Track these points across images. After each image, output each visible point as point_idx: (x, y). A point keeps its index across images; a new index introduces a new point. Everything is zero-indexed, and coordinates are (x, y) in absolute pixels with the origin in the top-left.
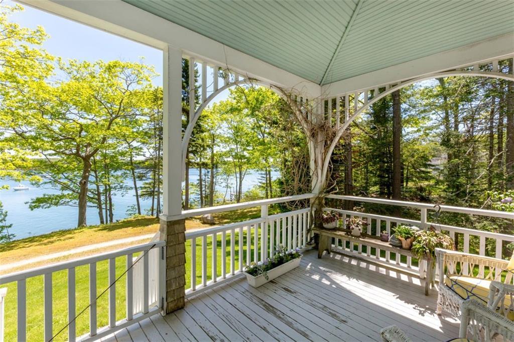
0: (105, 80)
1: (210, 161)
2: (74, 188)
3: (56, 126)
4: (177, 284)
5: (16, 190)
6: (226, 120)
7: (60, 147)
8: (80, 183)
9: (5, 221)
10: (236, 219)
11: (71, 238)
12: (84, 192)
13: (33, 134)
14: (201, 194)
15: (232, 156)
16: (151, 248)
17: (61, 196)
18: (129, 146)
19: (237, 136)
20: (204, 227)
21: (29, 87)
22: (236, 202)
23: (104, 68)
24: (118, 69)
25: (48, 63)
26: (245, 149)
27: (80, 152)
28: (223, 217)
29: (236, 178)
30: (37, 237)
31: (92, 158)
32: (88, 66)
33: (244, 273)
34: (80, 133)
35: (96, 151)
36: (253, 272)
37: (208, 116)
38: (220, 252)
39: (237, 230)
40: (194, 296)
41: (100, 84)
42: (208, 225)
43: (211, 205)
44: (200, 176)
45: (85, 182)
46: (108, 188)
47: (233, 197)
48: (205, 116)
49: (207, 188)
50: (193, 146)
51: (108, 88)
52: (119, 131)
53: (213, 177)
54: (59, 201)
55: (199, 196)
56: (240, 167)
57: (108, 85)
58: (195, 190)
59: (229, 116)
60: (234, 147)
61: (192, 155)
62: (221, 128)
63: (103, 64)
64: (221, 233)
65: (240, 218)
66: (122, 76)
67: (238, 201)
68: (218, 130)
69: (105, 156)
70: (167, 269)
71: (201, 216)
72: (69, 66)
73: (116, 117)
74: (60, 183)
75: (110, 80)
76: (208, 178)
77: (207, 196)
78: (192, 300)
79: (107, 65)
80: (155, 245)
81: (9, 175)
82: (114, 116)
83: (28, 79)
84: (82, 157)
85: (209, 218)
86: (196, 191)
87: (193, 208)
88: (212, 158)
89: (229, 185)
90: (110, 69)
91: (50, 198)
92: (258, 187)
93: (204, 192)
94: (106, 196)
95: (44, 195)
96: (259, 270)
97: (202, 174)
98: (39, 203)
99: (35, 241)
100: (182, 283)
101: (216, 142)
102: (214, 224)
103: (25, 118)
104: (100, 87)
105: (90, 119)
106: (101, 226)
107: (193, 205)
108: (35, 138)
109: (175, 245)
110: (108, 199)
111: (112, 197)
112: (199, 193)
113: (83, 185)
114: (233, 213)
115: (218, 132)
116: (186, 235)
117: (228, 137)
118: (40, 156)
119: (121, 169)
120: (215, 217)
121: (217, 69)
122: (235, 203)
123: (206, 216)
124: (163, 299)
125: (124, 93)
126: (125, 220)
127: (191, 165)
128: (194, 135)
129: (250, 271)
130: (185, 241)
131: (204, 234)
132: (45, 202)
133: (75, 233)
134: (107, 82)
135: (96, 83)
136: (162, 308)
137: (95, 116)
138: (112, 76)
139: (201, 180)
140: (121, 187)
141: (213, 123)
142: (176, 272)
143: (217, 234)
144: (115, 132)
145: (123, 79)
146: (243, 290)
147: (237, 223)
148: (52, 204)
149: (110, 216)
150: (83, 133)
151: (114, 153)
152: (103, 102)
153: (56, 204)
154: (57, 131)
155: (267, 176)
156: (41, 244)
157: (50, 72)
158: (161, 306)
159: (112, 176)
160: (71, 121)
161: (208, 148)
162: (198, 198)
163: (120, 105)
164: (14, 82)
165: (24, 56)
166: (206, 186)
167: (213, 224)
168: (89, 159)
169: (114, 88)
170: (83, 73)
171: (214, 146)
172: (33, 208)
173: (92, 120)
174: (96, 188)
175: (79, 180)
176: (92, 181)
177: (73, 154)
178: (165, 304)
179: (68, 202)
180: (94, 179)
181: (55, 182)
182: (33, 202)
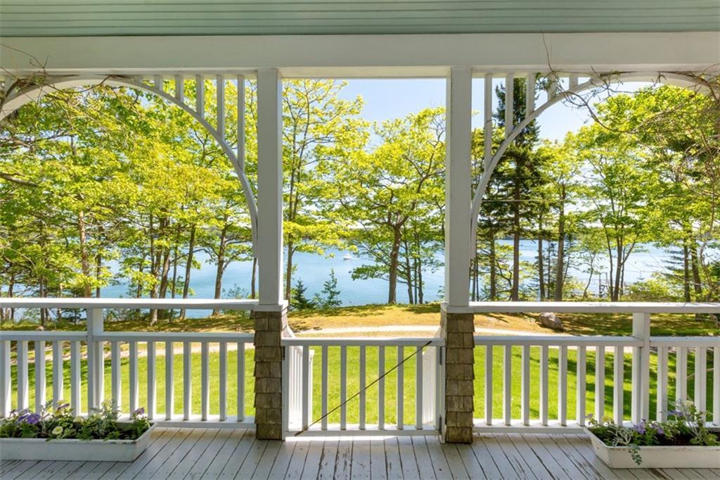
0: (416, 135)
1: (557, 228)
2: (387, 260)
3: (372, 194)
4: (461, 406)
5: (345, 259)
6: (591, 158)
7: (374, 216)
8: (391, 254)
9: (335, 287)
10: (608, 329)
11: (381, 314)
12: (395, 265)
13: (355, 204)
14: (541, 280)
15: (602, 220)
16: (426, 345)
17: (376, 268)
18: (441, 211)
19: (612, 184)
20: (543, 332)
21: (352, 158)
22: (610, 299)
23: (414, 121)
24: (428, 119)
25: (365, 131)
26: (628, 206)
27: (391, 221)
28: (581, 322)
29: (611, 257)
30: (355, 307)
31: (402, 227)
32: (400, 123)
33: (585, 429)
34: (391, 200)
35: (406, 218)
36: (607, 435)
37: (553, 157)
38: (574, 381)
39: (610, 350)
40: (490, 434)
41: (410, 141)
42: (550, 330)
43: (559, 298)
44: (540, 251)
45: (395, 254)
46: (418, 261)
47: (606, 290)
48: (548, 158)
49: (551, 270)
50: (527, 206)
51: (419, 144)
52: (429, 193)
53: (562, 253)
54: (374, 273)
55: (539, 283)
56: (619, 238)
57: (418, 140)
58: (531, 273)
59: (597, 151)
60: (606, 202)
61: (526, 220)
62: (579, 173)
63: (413, 118)
64: (575, 348)
65: (617, 330)
66: (434, 126)
67: (615, 299)
68: (574, 178)
69: (415, 224)
70: (446, 380)
71: (538, 315)
72: (383, 129)
73: (427, 177)
74: (375, 254)
75: (420, 134)
76: (554, 255)
77: (553, 284)
78: (485, 437)
79: (417, 117)
80: (431, 342)
82: (424, 176)
83: (351, 151)
84: (393, 226)
85: (553, 320)
86: (533, 275)
87: (527, 300)
88: (561, 223)
89: (595, 269)
90: (419, 121)
91: (367, 269)
92: (664, 277)
93: (546, 278)
94: (415, 271)
95: (363, 266)
96: (619, 435)
97: (543, 249)
98: (359, 273)
99: (353, 311)
100: (469, 406)
101: (568, 197)
102: (562, 331)
103: (348, 188)
104: (410, 145)
105: (401, 183)
106: (410, 306)
107: (527, 294)
108: (355, 208)
109: (458, 348)
110: (418, 274)
111: (422, 273)
112: (539, 278)
113: (394, 257)
114: (602, 319)
115: (572, 181)
116: (475, 339)
117: (593, 187)
118: (358, 225)
119: (432, 240)
120: (565, 319)
121: (534, 77)
122: (607, 301)
123: (547, 314)
124: (441, 419)
125: (434, 147)
126: (435, 303)
127: (524, 235)
128: (528, 189)
129: (601, 432)
130: (474, 347)
131: (544, 343)
132: (363, 272)
133: (385, 310)
134: (417, 137)
135: (407, 141)
136: (440, 430)
137: (406, 178)
138: (422, 129)
139: (540, 258)
140: (432, 263)
141: (562, 167)
142: (460, 388)
143: (569, 348)
144: (424, 195)
145: (434, 129)
146: (581, 461)
147: (608, 337)
148: (369, 275)
149: (419, 295)
150: (395, 199)
151: (424, 220)
152: (413, 161)
153: (372, 276)
154: (372, 199)
155: (687, 256)
156: (357, 315)
157: (367, 140)
158: (438, 428)
159: (423, 248)
160: (384, 187)
161: (552, 208)
162: (537, 285)
163: (431, 161)
164: (341, 155)
165: (347, 129)
166: (550, 268)
167: (560, 330)
168: (399, 228)
169: (424, 143)
170: (395, 133)
171: (565, 204)
172: (354, 278)
173: (403, 183)
174: (406, 261)
175: (391, 251)
176: (402, 253)
177: (386, 223)
178: (445, 428)
179: (382, 274)
180: (405, 251)
181: (371, 252)
182: (355, 272)
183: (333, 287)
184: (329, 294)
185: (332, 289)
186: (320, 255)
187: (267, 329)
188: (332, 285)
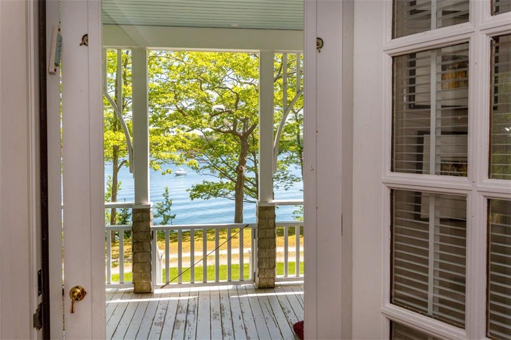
2: (232, 176)
4: (268, 265)
5: (178, 175)
8: (237, 168)
9: (170, 210)
12: (241, 181)
13: (193, 108)
16: (245, 227)
17: (220, 185)
27: (237, 129)
31: (250, 136)
34: (237, 104)
35: (255, 126)
45: (242, 168)
54: (218, 191)
70: (258, 249)
74: (218, 168)
80: (248, 225)
81: (172, 158)
84: (239, 135)
91: (208, 187)
95: (204, 182)
98: (199, 191)
100: (272, 264)
113: (240, 171)
116: (276, 223)
124: (255, 274)
130: (275, 228)
132: (205, 190)
136: (254, 280)
140: (285, 178)
142: (267, 253)
148: (211, 194)
153: (215, 195)
160: (228, 89)
168: (247, 137)
172: (192, 197)
173: (251, 84)
174: (255, 177)
175: (237, 164)
176: (251, 166)
177: (230, 132)
178: (257, 279)
179: (227, 193)
180: (253, 165)
181: (213, 167)
182: (193, 190)
183: (166, 210)
184: (161, 219)
185: (166, 213)
186: (156, 170)
187: (140, 220)
188: (165, 207)
